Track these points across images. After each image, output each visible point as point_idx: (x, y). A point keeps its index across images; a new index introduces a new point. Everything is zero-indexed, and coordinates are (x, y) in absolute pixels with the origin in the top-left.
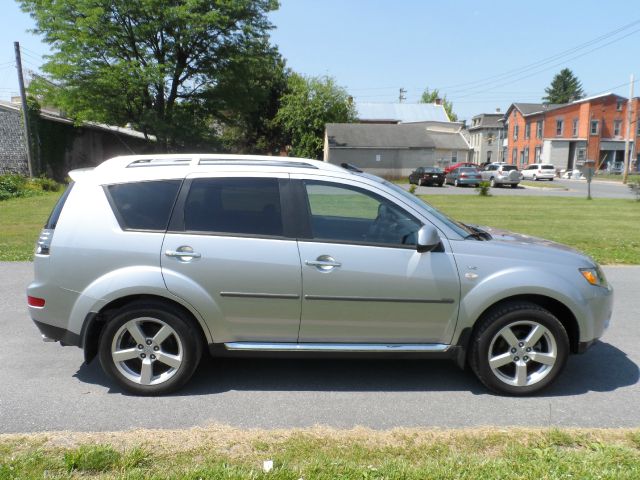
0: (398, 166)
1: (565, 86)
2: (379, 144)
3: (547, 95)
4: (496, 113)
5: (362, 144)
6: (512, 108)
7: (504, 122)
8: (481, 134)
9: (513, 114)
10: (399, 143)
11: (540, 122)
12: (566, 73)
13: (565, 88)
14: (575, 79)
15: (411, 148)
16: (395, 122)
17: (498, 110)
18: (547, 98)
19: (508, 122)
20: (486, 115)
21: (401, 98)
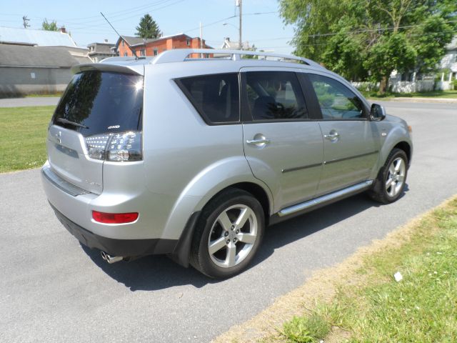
0: (52, 82)
1: (148, 26)
2: (32, 63)
3: (138, 32)
4: (105, 43)
5: (14, 63)
6: (121, 39)
7: (115, 50)
8: (96, 58)
9: (121, 44)
10: (50, 64)
11: (143, 51)
12: (148, 17)
13: (149, 28)
14: (154, 22)
15: (62, 68)
16: (33, 45)
17: (106, 41)
18: (138, 34)
19: (119, 50)
20: (98, 44)
21: (25, 25)
